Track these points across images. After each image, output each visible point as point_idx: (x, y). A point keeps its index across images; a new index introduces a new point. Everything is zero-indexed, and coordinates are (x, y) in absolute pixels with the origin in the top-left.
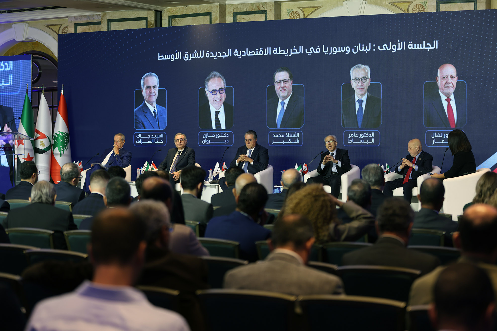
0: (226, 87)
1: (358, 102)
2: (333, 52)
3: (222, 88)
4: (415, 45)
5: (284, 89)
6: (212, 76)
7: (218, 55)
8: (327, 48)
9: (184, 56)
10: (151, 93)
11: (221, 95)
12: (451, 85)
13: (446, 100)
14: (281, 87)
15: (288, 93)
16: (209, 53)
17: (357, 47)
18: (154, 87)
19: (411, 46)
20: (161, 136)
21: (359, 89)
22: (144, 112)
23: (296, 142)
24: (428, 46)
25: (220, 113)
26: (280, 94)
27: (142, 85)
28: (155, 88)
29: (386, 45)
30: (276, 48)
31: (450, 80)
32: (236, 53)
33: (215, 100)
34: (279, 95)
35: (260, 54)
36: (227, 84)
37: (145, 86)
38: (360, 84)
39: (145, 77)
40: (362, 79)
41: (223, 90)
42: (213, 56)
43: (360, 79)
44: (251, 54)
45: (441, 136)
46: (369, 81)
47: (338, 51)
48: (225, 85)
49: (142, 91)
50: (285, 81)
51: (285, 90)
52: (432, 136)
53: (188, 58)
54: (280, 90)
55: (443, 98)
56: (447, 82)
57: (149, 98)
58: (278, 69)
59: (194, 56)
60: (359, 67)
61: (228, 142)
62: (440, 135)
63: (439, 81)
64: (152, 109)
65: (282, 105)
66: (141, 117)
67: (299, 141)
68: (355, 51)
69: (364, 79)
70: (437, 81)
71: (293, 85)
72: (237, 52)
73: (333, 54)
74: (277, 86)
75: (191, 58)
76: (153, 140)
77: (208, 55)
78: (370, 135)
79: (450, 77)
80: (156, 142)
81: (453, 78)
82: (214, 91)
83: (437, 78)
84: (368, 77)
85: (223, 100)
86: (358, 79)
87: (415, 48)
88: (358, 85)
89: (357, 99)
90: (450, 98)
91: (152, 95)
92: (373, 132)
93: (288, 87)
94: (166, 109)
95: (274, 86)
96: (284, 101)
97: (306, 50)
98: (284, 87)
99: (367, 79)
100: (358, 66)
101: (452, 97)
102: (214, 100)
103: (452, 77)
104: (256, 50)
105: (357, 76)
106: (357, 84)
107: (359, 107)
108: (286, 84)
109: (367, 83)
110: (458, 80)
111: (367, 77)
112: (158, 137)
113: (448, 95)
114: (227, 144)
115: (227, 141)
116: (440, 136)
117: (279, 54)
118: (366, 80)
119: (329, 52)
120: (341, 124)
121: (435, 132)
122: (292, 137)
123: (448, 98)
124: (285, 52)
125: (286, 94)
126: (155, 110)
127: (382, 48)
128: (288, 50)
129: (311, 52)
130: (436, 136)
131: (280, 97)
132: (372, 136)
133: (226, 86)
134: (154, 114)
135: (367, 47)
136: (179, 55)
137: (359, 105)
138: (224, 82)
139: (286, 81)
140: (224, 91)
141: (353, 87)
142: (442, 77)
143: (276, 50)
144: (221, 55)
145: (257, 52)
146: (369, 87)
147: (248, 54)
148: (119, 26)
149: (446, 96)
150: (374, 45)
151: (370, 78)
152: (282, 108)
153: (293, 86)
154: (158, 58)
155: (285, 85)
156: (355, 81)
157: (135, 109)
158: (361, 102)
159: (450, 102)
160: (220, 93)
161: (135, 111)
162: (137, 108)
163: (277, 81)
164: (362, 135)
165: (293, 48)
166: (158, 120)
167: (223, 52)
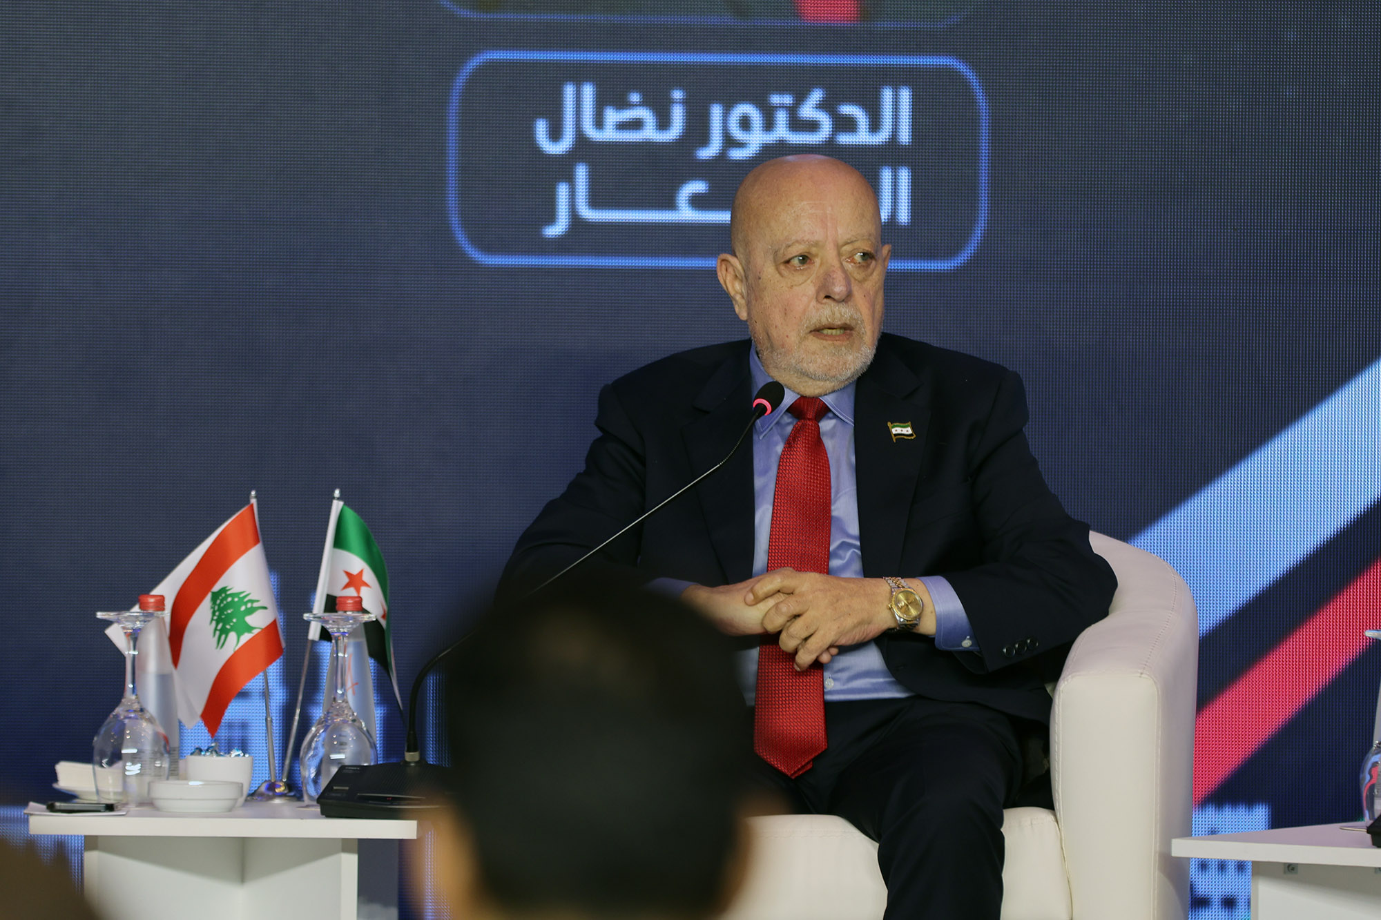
45: (663, 123)
52: (541, 128)
62: (645, 114)
116: (650, 133)
121: (578, 74)
130: (599, 123)
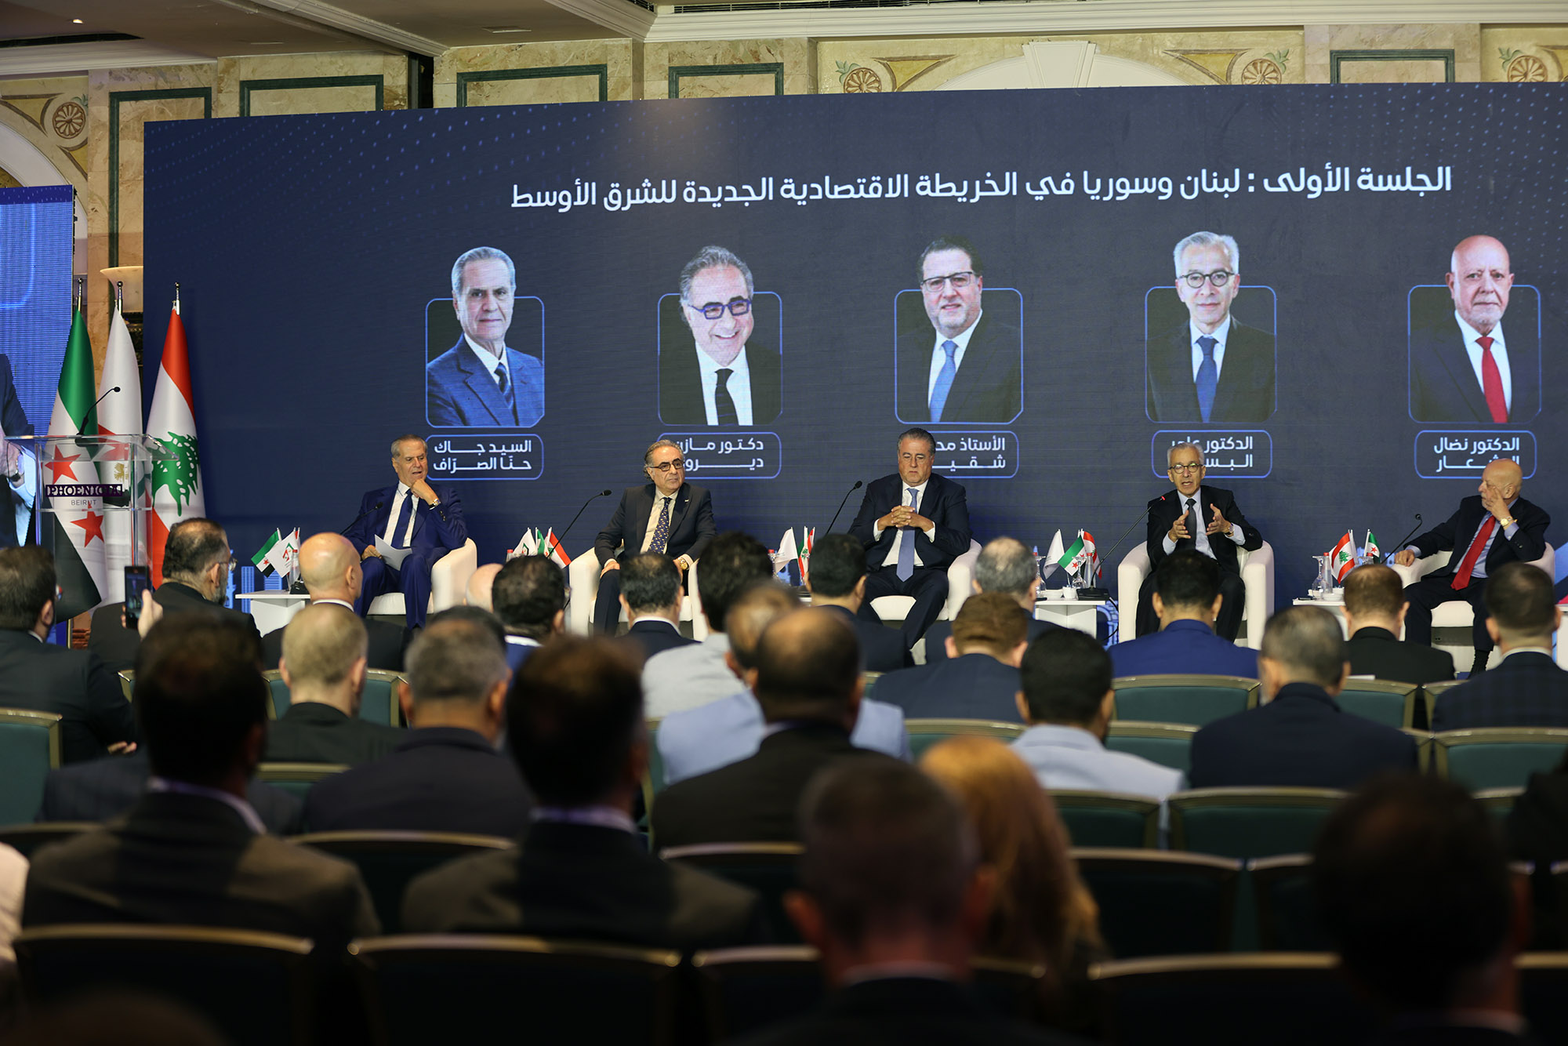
0: (754, 295)
1: (1201, 346)
2: (1116, 193)
3: (740, 298)
4: (1381, 178)
5: (952, 303)
6: (704, 260)
7: (729, 194)
8: (1098, 181)
9: (608, 197)
10: (488, 311)
11: (737, 320)
12: (1492, 298)
13: (1477, 341)
14: (944, 295)
15: (968, 314)
16: (696, 187)
17: (1196, 179)
18: (498, 292)
19: (1367, 182)
20: (524, 448)
21: (1202, 305)
22: (463, 371)
23: (995, 466)
24: (1422, 183)
25: (733, 374)
26: (942, 318)
27: (454, 287)
28: (502, 297)
29: (1288, 176)
30: (927, 178)
31: (1490, 284)
32: (788, 191)
33: (717, 336)
34: (938, 323)
35: (872, 195)
36: (757, 284)
37: (464, 288)
38: (1206, 290)
39: (467, 260)
40: (1214, 275)
41: (745, 304)
42: (708, 199)
43: (1204, 277)
44: (840, 193)
45: (1463, 446)
46: (1234, 282)
47: (1133, 191)
48: (752, 288)
49: (454, 305)
50: (955, 278)
51: (959, 306)
52: (1436, 447)
53: (619, 202)
54: (939, 308)
55: (1470, 335)
56: (1481, 290)
57: (478, 325)
58: (933, 243)
59: (642, 197)
60: (1202, 240)
61: (762, 465)
62: (1459, 444)
63: (1457, 286)
64: (490, 362)
65: (946, 352)
66: (452, 389)
67: (1004, 461)
68: (1189, 191)
69: (1219, 276)
70: (1450, 287)
71: (983, 291)
72: (792, 187)
73: (1118, 198)
74: (930, 295)
75: (630, 202)
76: (493, 461)
77: (689, 194)
78: (1239, 445)
79: (1491, 275)
80: (506, 464)
81: (1500, 278)
82: (711, 308)
83: (1448, 276)
84: (1232, 269)
85: (746, 333)
86: (1200, 276)
87: (1381, 188)
88: (1202, 292)
89: (1195, 335)
90: (1489, 336)
91: (489, 316)
92: (1249, 435)
93: (969, 297)
94: (543, 362)
95: (921, 294)
96: (956, 340)
97: (1028, 185)
98: (953, 297)
99: (1228, 276)
100: (1199, 236)
101: (1497, 333)
102: (711, 336)
103: (1496, 275)
104: (859, 181)
105: (1194, 267)
106: (1196, 290)
107: (1202, 359)
108: (960, 286)
109: (1229, 288)
110: (1513, 284)
111: (1227, 270)
112: (513, 450)
113: (1484, 328)
114: (758, 472)
115: (759, 463)
116: (1460, 448)
117: (938, 194)
118: (1225, 280)
119: (1104, 191)
120: (1146, 411)
121: (1444, 435)
122: (981, 449)
123: (1485, 334)
124: (957, 191)
125: (959, 317)
126: (500, 364)
127: (1275, 184)
128: (965, 183)
129: (1046, 192)
130: (1448, 446)
131: (940, 328)
132: (1246, 448)
133: (755, 290)
134: (497, 378)
135: (1226, 181)
136: (586, 194)
137: (1204, 355)
138: (746, 280)
139: (960, 279)
140: (748, 306)
141: (1183, 300)
142: (1466, 275)
143: (928, 184)
144: (738, 196)
145: (862, 187)
146: (1234, 300)
147: (832, 192)
148: (279, 103)
149: (1478, 329)
150: (1251, 176)
151: (1240, 272)
152: (947, 360)
153: (984, 294)
154: (513, 202)
155: (958, 289)
156: (1190, 282)
157: (429, 362)
158: (1208, 345)
159: (1489, 348)
160: (733, 315)
161: (429, 368)
162: (438, 359)
163: (930, 279)
164: (1215, 445)
165: (983, 179)
166: (512, 398)
167: (744, 187)
